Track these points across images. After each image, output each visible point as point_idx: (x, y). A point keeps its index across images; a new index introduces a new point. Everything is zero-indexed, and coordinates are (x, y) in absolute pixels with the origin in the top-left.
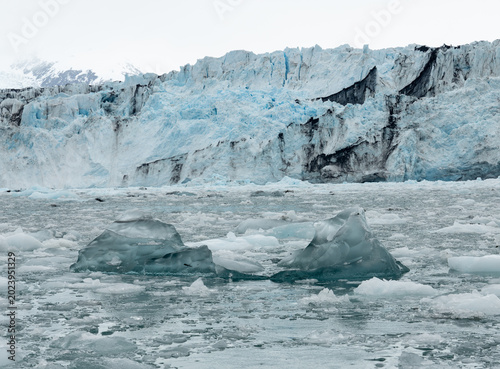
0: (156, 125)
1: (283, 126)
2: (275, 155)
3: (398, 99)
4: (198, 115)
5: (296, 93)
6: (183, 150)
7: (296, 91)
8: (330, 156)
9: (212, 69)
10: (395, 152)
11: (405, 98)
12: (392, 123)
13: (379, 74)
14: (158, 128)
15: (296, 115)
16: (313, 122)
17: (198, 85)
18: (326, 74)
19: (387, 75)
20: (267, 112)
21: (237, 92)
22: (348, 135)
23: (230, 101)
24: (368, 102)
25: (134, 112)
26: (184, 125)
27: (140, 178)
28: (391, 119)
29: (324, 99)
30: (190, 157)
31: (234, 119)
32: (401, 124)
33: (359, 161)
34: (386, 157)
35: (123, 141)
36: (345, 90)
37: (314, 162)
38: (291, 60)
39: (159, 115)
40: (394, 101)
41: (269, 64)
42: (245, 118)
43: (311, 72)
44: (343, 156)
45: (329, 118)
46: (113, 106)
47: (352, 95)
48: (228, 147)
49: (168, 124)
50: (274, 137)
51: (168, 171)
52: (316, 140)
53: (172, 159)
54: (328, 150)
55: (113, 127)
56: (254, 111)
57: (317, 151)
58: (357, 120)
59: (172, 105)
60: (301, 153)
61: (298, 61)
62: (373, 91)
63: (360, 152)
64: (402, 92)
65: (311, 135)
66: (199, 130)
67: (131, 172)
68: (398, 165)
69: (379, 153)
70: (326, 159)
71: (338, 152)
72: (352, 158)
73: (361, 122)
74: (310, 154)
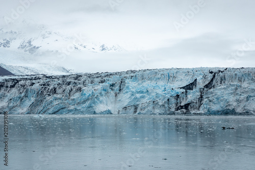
0: (129, 95)
1: (169, 97)
2: (166, 105)
3: (203, 89)
4: (142, 92)
5: (172, 86)
6: (138, 103)
7: (172, 85)
8: (183, 106)
9: (144, 77)
10: (202, 105)
11: (205, 89)
12: (201, 97)
13: (198, 81)
14: (129, 96)
15: (173, 93)
16: (178, 96)
17: (140, 82)
18: (181, 80)
19: (200, 81)
20: (164, 92)
21: (154, 85)
22: (188, 100)
23: (152, 88)
24: (194, 90)
25: (120, 90)
26: (138, 95)
27: (124, 111)
28: (201, 95)
29: (181, 88)
30: (140, 105)
31: (154, 94)
32: (204, 97)
33: (191, 107)
34: (200, 107)
35: (118, 100)
36: (187, 85)
37: (178, 108)
38: (170, 75)
39: (130, 91)
40: (202, 90)
41: (163, 76)
42: (157, 94)
43: (176, 79)
44: (186, 106)
45: (182, 95)
46: (113, 88)
47: (190, 87)
48: (152, 103)
49: (132, 95)
50: (166, 100)
51: (133, 110)
52: (178, 101)
53: (134, 106)
54: (182, 104)
55: (114, 95)
56: (160, 92)
57: (179, 105)
58: (191, 95)
59: (133, 88)
60: (174, 105)
61: (172, 75)
62: (196, 86)
63: (192, 105)
64: (204, 87)
65: (177, 99)
66: (143, 97)
67: (121, 109)
68: (203, 109)
69: (197, 105)
70: (182, 107)
71: (185, 105)
72: (189, 107)
73: (192, 96)
74: (177, 105)
